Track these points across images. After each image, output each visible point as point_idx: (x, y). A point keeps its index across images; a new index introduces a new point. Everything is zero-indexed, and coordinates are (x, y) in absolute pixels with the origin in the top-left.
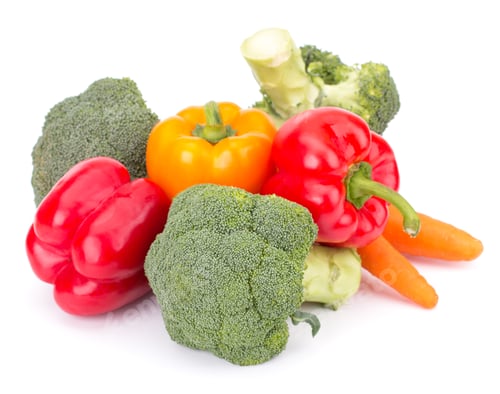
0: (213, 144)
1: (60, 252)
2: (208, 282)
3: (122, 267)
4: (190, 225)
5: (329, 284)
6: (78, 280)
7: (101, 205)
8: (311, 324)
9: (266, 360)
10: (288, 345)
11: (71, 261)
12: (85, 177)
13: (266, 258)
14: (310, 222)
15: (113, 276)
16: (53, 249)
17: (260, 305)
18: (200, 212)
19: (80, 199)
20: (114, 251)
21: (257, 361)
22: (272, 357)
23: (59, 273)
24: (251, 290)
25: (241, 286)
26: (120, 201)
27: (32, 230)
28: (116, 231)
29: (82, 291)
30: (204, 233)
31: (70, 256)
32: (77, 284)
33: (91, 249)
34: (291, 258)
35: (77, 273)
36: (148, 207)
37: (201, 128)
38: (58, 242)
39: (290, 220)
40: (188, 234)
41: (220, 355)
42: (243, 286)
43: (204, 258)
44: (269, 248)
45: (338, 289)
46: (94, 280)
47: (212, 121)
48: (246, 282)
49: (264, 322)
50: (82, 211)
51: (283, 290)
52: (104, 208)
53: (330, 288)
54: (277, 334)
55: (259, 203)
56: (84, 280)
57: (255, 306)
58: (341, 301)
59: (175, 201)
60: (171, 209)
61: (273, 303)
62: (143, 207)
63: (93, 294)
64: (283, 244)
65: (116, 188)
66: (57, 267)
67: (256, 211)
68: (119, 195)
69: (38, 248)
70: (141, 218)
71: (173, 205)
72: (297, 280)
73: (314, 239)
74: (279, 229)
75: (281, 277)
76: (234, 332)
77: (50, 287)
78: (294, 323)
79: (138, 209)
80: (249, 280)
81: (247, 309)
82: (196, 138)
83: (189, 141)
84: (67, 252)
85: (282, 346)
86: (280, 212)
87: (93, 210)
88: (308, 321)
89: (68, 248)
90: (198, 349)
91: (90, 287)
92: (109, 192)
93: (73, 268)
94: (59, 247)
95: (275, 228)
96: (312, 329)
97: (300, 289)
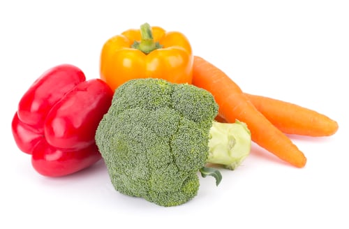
0: (147, 54)
1: (36, 131)
2: (140, 144)
3: (80, 140)
4: (127, 105)
5: (228, 150)
6: (49, 150)
7: (65, 96)
8: (215, 177)
9: (183, 203)
10: (198, 191)
11: (44, 138)
12: (54, 77)
13: (182, 127)
14: (213, 102)
15: (73, 147)
16: (31, 128)
17: (178, 161)
18: (134, 95)
19: (50, 92)
20: (74, 128)
21: (177, 203)
22: (187, 201)
23: (35, 146)
24: (171, 149)
26: (79, 93)
27: (16, 115)
28: (76, 114)
29: (52, 157)
30: (137, 110)
31: (43, 133)
32: (48, 153)
33: (58, 127)
34: (200, 127)
35: (48, 144)
36: (99, 97)
37: (138, 44)
38: (34, 122)
39: (198, 100)
40: (126, 111)
41: (151, 200)
42: (165, 147)
43: (137, 127)
44: (183, 120)
45: (235, 154)
46: (61, 149)
47: (146, 36)
48: (167, 144)
49: (181, 173)
50: (52, 100)
51: (194, 149)
52: (68, 98)
53: (229, 153)
54: (191, 182)
55: (176, 89)
56: (54, 150)
57: (174, 161)
58: (237, 163)
59: (117, 91)
60: (114, 97)
61: (187, 158)
62: (95, 98)
63: (59, 160)
64: (194, 117)
65: (76, 84)
66: (33, 142)
67: (174, 94)
68: (78, 90)
69: (20, 129)
70: (94, 105)
71: (115, 94)
72: (204, 143)
73: (216, 115)
74: (190, 106)
75: (193, 140)
76: (159, 181)
77: (29, 157)
78: (203, 176)
79: (92, 99)
80: (170, 142)
81: (169, 164)
82: (133, 49)
83: (129, 51)
84: (41, 130)
85: (195, 192)
86: (191, 94)
87: (60, 100)
88: (213, 175)
89: (42, 127)
90: (134, 196)
91: (58, 154)
92: (71, 87)
93: (46, 141)
94: (35, 127)
95: (188, 106)
96: (215, 181)
97: (206, 149)
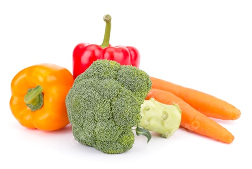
2: (89, 102)
5: (162, 121)
8: (147, 137)
13: (121, 93)
24: (111, 108)
25: (106, 106)
30: (91, 79)
34: (135, 95)
39: (136, 76)
40: (84, 80)
41: (98, 148)
43: (89, 90)
44: (123, 89)
48: (109, 104)
49: (117, 128)
51: (127, 110)
53: (162, 123)
54: (125, 136)
57: (113, 118)
61: (122, 116)
67: (120, 71)
74: (129, 79)
75: (127, 103)
76: (101, 131)
78: (137, 134)
80: (111, 103)
81: (109, 119)
86: (131, 71)
88: (145, 135)
95: (128, 79)
96: (147, 140)
97: (138, 112)
